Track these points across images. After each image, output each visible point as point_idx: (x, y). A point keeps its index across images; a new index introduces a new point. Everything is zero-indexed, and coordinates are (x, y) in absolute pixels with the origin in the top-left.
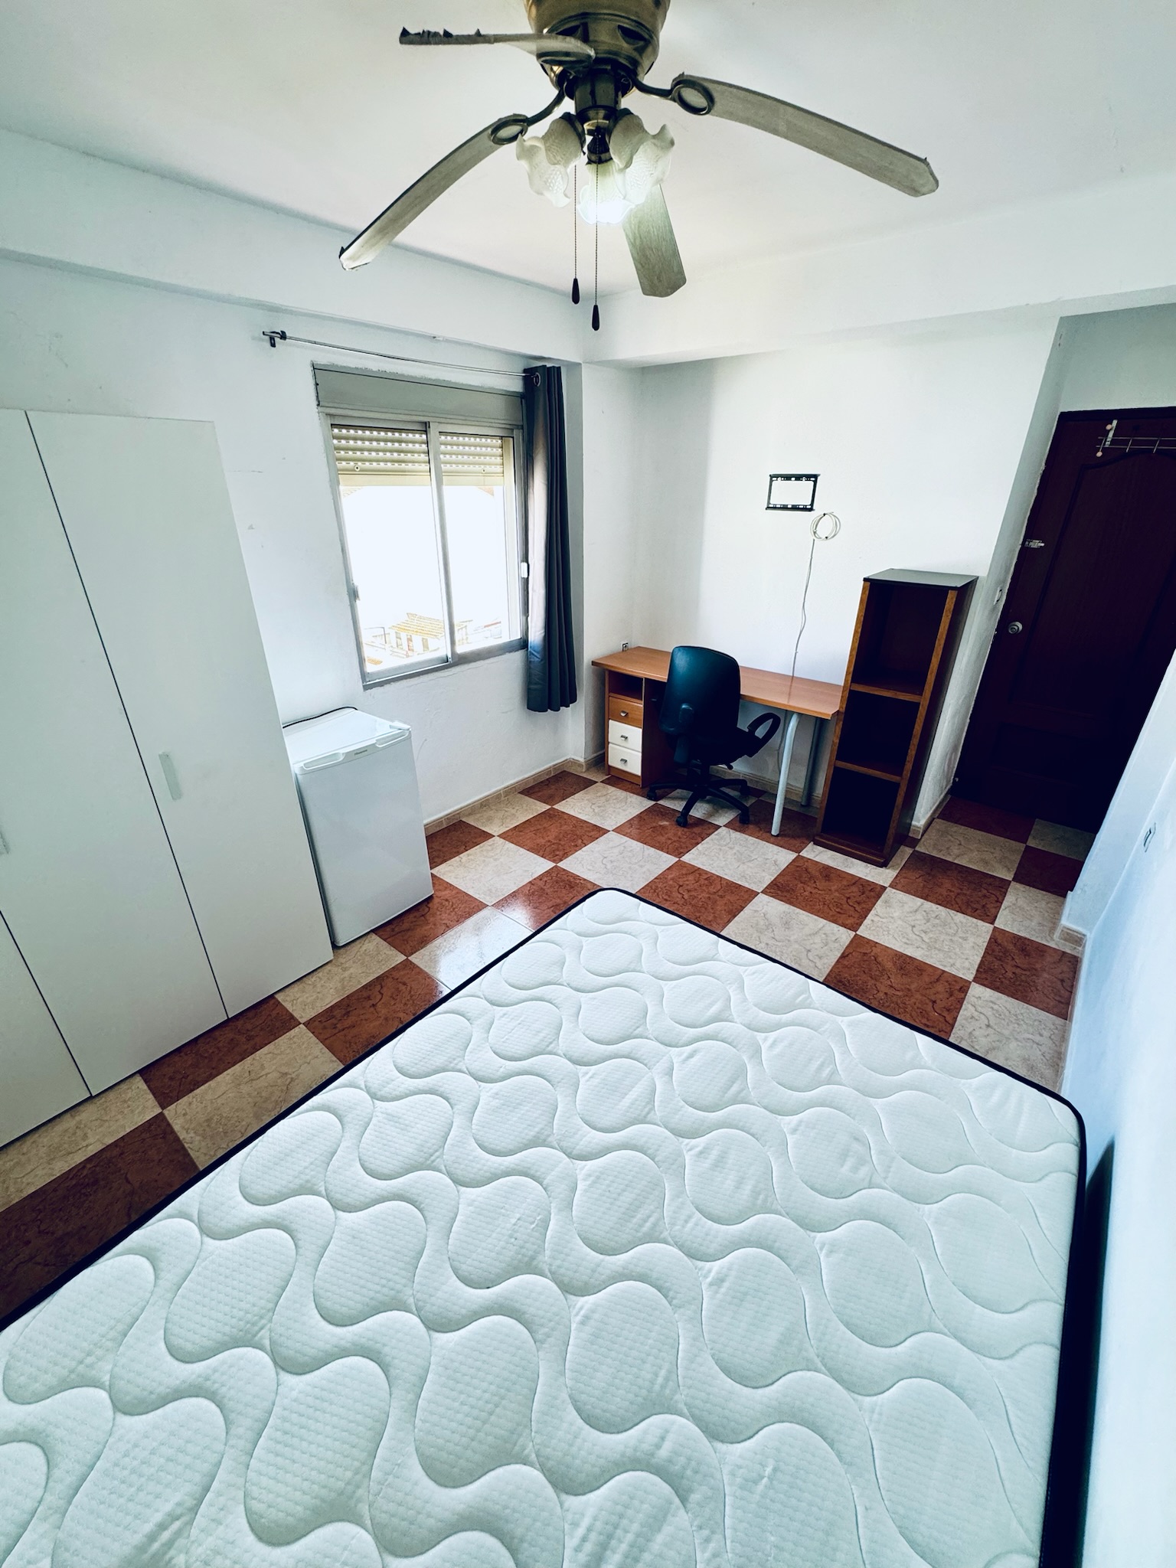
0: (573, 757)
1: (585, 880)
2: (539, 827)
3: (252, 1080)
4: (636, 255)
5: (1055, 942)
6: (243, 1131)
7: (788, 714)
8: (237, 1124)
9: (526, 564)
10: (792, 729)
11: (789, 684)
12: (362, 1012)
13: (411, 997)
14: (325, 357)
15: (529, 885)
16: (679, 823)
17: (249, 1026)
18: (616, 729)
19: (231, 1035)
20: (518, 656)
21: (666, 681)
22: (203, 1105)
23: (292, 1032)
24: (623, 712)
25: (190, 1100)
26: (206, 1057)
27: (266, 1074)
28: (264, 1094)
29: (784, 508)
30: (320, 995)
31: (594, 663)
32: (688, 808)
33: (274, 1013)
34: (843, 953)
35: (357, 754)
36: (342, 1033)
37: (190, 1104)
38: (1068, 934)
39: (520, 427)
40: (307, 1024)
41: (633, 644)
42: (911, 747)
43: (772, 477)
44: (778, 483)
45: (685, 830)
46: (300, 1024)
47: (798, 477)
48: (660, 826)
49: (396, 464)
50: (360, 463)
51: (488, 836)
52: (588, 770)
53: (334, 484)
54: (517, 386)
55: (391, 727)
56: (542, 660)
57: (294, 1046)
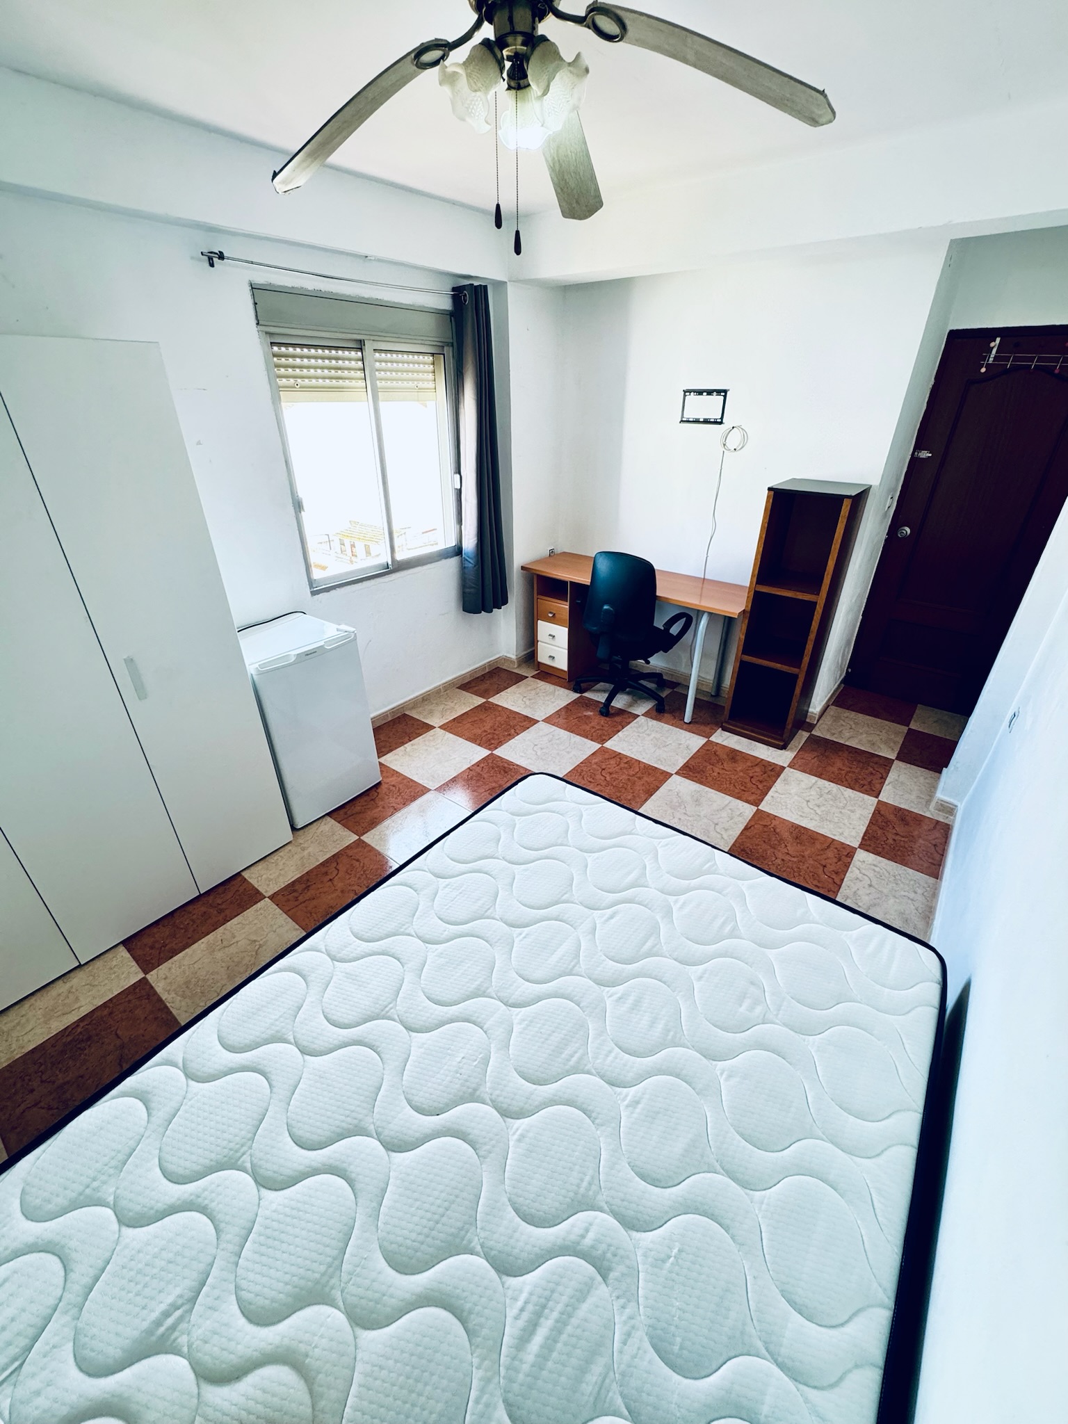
0: (505, 655)
1: (518, 765)
2: (476, 719)
3: (225, 947)
4: (555, 179)
5: (931, 812)
6: (218, 991)
7: (700, 613)
8: (213, 985)
9: (458, 476)
10: (703, 627)
11: (701, 585)
12: (320, 886)
13: (364, 871)
14: (263, 277)
15: (468, 771)
16: (602, 714)
17: (219, 901)
18: (545, 629)
19: (203, 909)
20: (453, 562)
21: (589, 584)
22: (182, 970)
23: (259, 905)
24: (551, 613)
25: (170, 965)
26: (182, 929)
27: (237, 942)
28: (236, 960)
29: (697, 421)
30: (282, 872)
31: (523, 568)
32: (610, 699)
33: (241, 889)
34: (746, 826)
35: (307, 655)
36: (303, 905)
37: (170, 969)
38: (942, 805)
39: (450, 344)
40: (272, 898)
41: (559, 550)
42: (809, 642)
43: (685, 392)
44: (691, 398)
45: (608, 719)
46: (265, 897)
47: (710, 392)
48: (585, 716)
49: (334, 381)
50: (299, 380)
51: (429, 728)
52: (519, 666)
53: (276, 400)
54: (446, 304)
55: (338, 630)
56: (475, 566)
57: (261, 917)
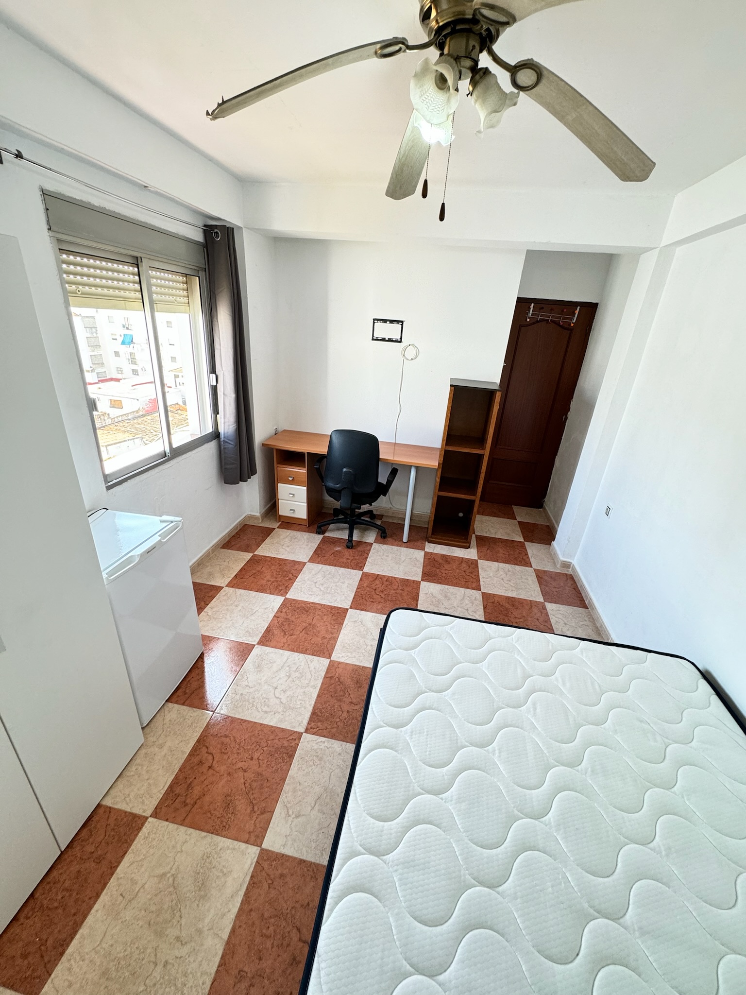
0: (250, 513)
2: (254, 572)
3: (130, 901)
6: (153, 959)
8: (142, 956)
9: (214, 375)
10: (413, 477)
11: (393, 447)
12: (202, 779)
13: (239, 745)
14: (51, 187)
15: (275, 619)
16: (348, 547)
17: (91, 848)
18: (284, 490)
19: (75, 868)
20: (212, 446)
22: (87, 962)
23: (145, 830)
24: (291, 477)
25: (67, 965)
26: (56, 908)
27: (143, 886)
28: (153, 908)
29: (383, 340)
30: (151, 782)
31: (263, 445)
32: (351, 535)
33: (112, 821)
35: (149, 552)
37: (69, 969)
38: (564, 564)
39: (204, 270)
40: (156, 814)
41: (280, 429)
42: (481, 479)
43: (374, 320)
44: (378, 325)
45: (353, 550)
46: (147, 818)
47: (392, 322)
48: (337, 551)
50: (80, 287)
52: (262, 520)
53: (67, 305)
54: (199, 237)
56: (235, 446)
57: (154, 843)
